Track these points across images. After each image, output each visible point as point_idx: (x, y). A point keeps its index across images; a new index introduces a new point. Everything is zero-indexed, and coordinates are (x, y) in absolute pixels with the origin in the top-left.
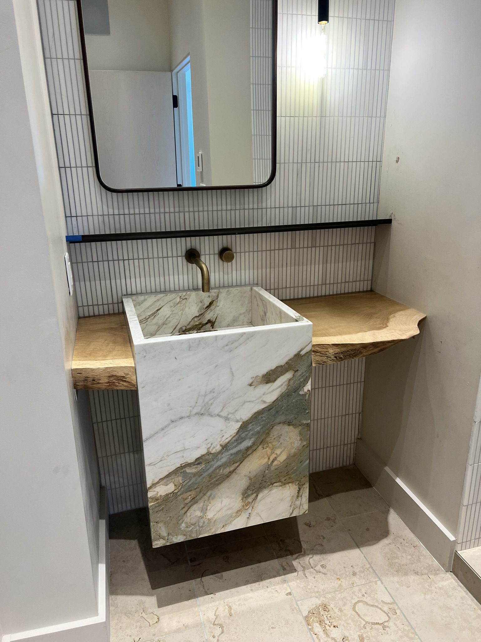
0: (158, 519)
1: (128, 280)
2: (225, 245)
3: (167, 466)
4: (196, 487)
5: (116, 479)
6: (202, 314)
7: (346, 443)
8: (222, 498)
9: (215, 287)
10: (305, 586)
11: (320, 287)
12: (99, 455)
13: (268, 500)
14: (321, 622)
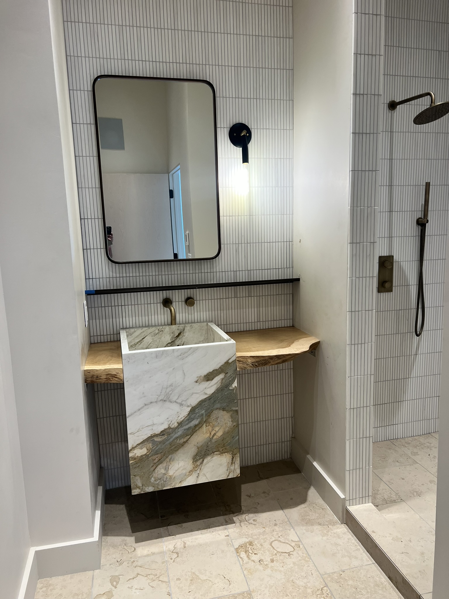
0: (136, 474)
1: (124, 319)
2: (189, 296)
3: (141, 435)
4: (161, 452)
5: (112, 462)
6: (173, 341)
7: (283, 440)
8: (179, 461)
9: (183, 323)
10: (239, 532)
11: (256, 323)
12: (100, 442)
13: (211, 464)
14: (246, 552)
